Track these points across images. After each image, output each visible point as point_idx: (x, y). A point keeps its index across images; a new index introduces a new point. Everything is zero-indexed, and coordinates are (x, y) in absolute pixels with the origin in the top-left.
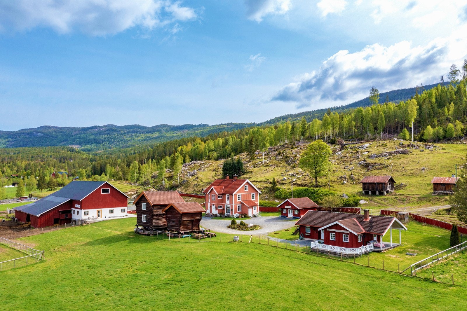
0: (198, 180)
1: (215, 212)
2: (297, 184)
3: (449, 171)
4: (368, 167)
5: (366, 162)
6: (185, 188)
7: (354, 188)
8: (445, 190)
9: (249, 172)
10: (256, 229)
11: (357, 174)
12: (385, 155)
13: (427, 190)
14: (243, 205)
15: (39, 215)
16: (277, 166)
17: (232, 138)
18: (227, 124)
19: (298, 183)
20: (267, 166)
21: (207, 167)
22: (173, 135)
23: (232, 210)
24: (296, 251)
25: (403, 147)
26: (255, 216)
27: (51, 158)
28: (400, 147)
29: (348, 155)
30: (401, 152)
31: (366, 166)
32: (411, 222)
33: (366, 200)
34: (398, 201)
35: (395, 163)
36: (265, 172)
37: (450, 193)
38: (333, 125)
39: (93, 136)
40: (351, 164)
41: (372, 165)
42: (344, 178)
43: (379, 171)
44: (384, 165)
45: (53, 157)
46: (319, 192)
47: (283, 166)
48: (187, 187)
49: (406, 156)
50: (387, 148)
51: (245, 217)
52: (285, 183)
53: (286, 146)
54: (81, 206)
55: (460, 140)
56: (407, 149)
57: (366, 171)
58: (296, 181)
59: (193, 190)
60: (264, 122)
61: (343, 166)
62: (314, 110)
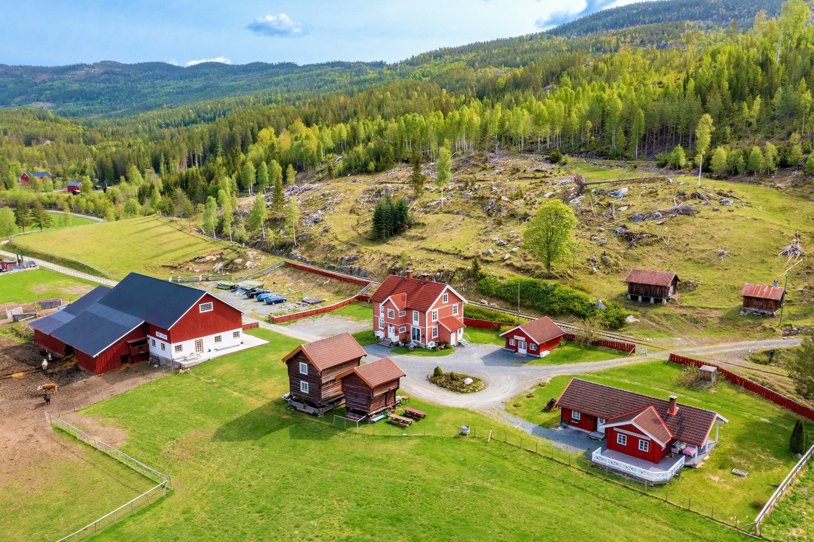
0: (329, 235)
1: (395, 339)
2: (513, 265)
3: (763, 262)
4: (631, 240)
5: (628, 231)
6: (307, 250)
7: (610, 282)
8: (761, 308)
9: (418, 224)
10: (479, 390)
11: (614, 255)
12: (657, 216)
13: (730, 301)
14: (440, 327)
15: (97, 354)
16: (467, 216)
17: (364, 124)
18: (332, 63)
19: (515, 264)
20: (449, 212)
21: (337, 204)
22: (232, 83)
23: (424, 336)
24: (569, 466)
25: (685, 199)
26: (459, 344)
27: (6, 137)
28: (680, 198)
29: (593, 209)
30: (683, 210)
31: (627, 238)
32: (720, 384)
33: (636, 317)
34: (688, 323)
35: (674, 233)
36: (449, 227)
37: (770, 313)
38: (553, 123)
39: (78, 85)
40: (601, 231)
41: (638, 236)
42: (592, 261)
43: (649, 248)
44: (657, 236)
45: (9, 134)
46: (556, 291)
47: (479, 217)
48: (311, 247)
49: (690, 219)
50: (659, 200)
51: (445, 347)
52: (492, 262)
53: (473, 162)
54: (169, 337)
55: (771, 176)
56: (691, 203)
57: (628, 248)
58: (509, 258)
59: (324, 256)
60: (401, 63)
61: (589, 234)
62: (489, 41)
